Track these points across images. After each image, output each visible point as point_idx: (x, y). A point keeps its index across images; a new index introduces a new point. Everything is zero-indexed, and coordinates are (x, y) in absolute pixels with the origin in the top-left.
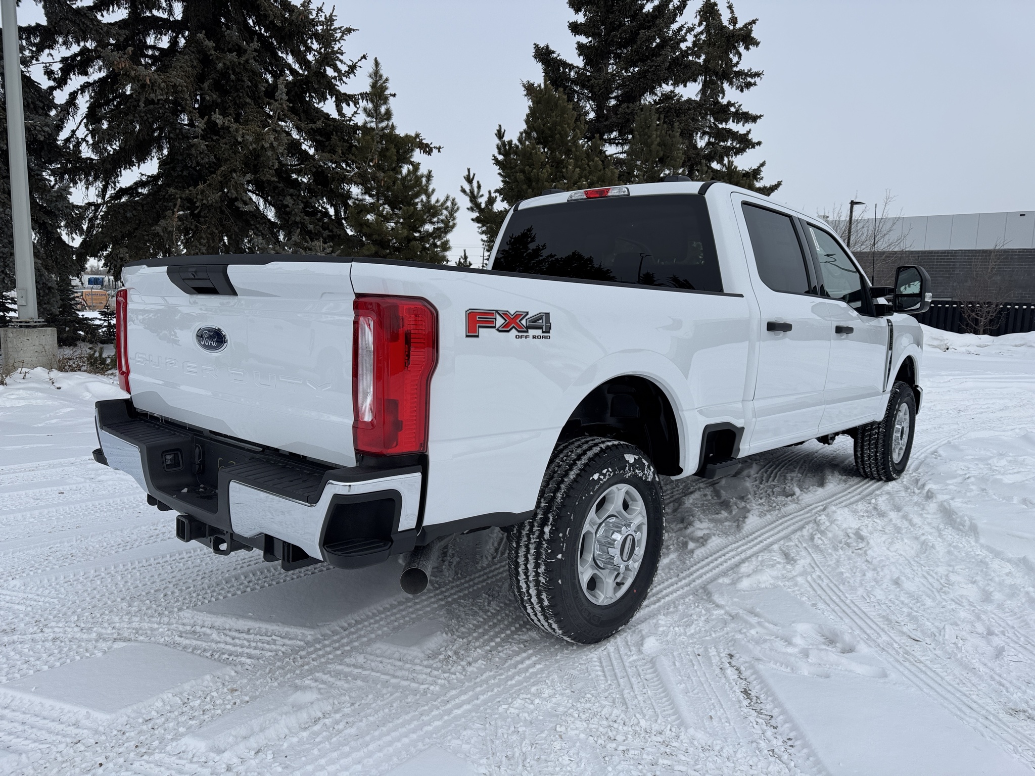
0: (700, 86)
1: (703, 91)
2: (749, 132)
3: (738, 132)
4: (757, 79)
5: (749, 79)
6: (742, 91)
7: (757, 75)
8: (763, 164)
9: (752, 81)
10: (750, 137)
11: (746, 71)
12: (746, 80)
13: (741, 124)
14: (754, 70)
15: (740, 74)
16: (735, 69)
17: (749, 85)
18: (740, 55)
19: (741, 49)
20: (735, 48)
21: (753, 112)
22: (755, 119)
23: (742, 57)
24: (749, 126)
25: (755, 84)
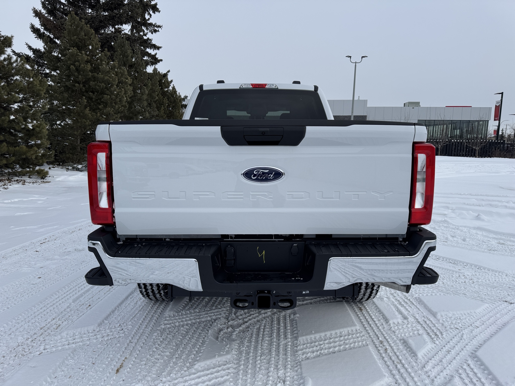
0: (130, 27)
1: (132, 30)
2: (156, 54)
3: (151, 53)
4: (160, 29)
5: (156, 28)
6: (152, 33)
7: (159, 26)
8: (169, 71)
9: (157, 29)
10: (157, 57)
11: (154, 24)
12: (155, 28)
13: (152, 50)
14: (158, 24)
15: (151, 24)
16: (148, 22)
17: (155, 31)
18: (151, 16)
19: (151, 12)
20: (148, 11)
21: (158, 45)
22: (158, 48)
23: (152, 17)
24: (156, 51)
25: (158, 31)
